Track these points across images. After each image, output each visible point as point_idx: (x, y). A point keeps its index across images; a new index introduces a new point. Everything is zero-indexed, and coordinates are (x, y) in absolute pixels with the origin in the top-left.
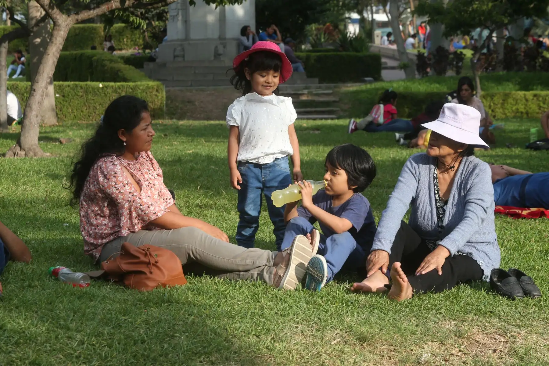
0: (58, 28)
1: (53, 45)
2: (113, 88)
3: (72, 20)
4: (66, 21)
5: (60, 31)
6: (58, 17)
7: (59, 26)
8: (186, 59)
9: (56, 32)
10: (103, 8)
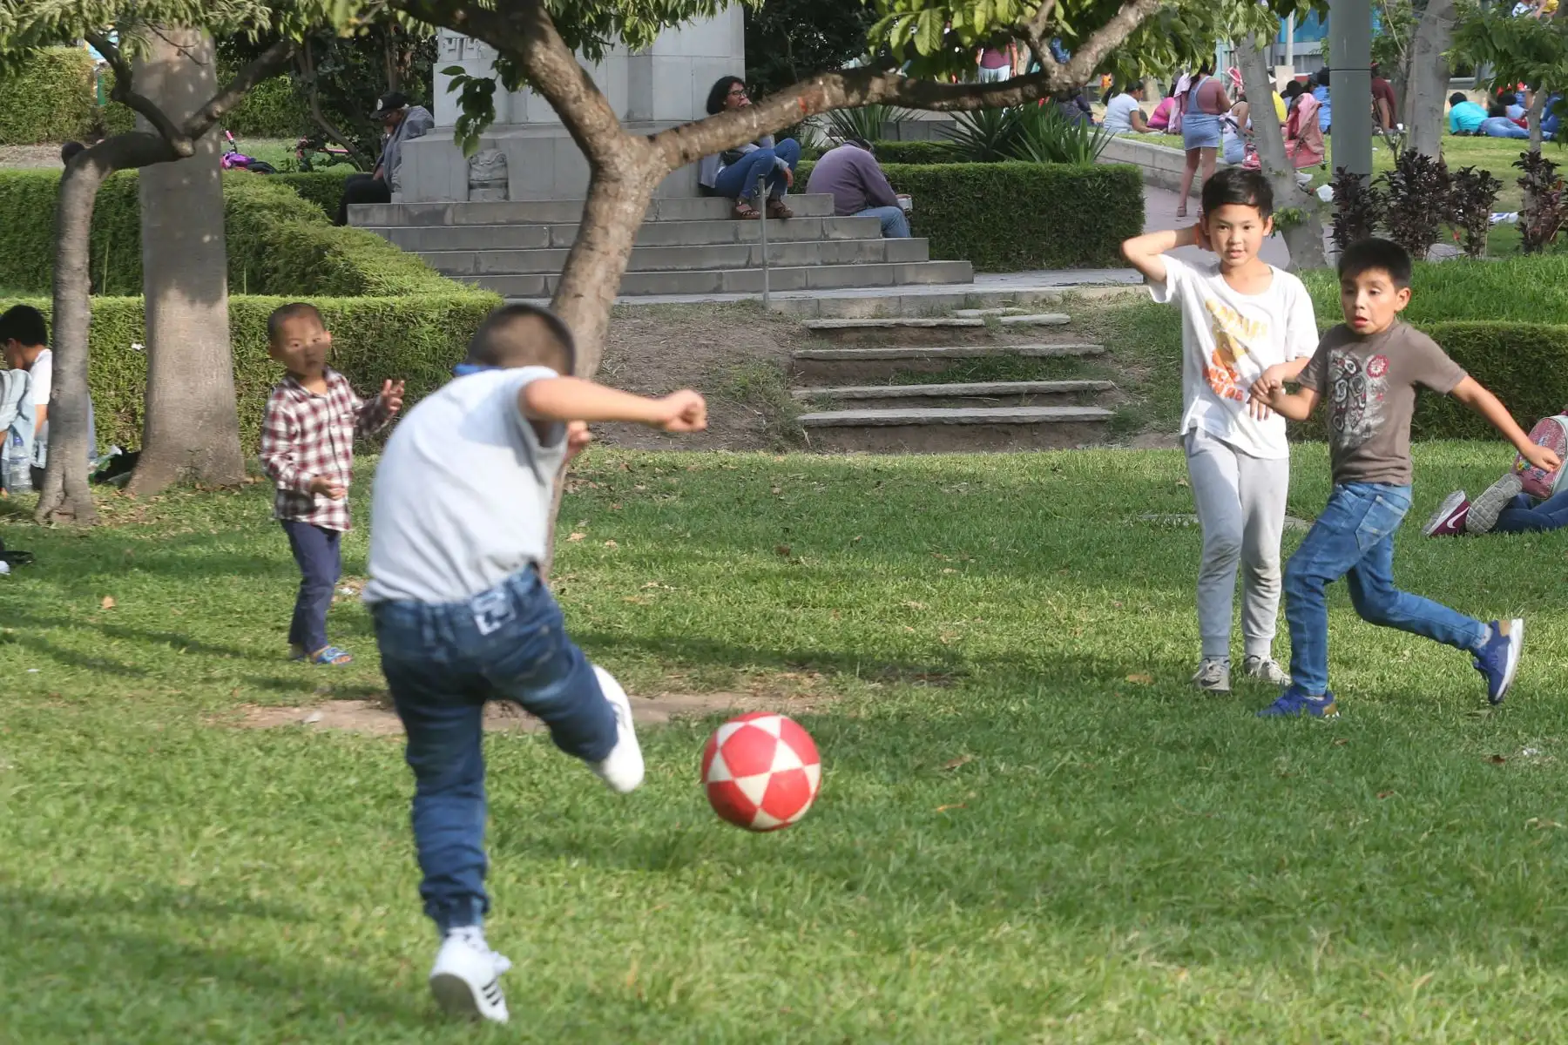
0: (611, 187)
1: (596, 255)
2: (333, 317)
3: (667, 155)
4: (646, 162)
5: (623, 199)
6: (615, 145)
7: (616, 180)
8: (513, 197)
9: (606, 207)
10: (787, 106)
